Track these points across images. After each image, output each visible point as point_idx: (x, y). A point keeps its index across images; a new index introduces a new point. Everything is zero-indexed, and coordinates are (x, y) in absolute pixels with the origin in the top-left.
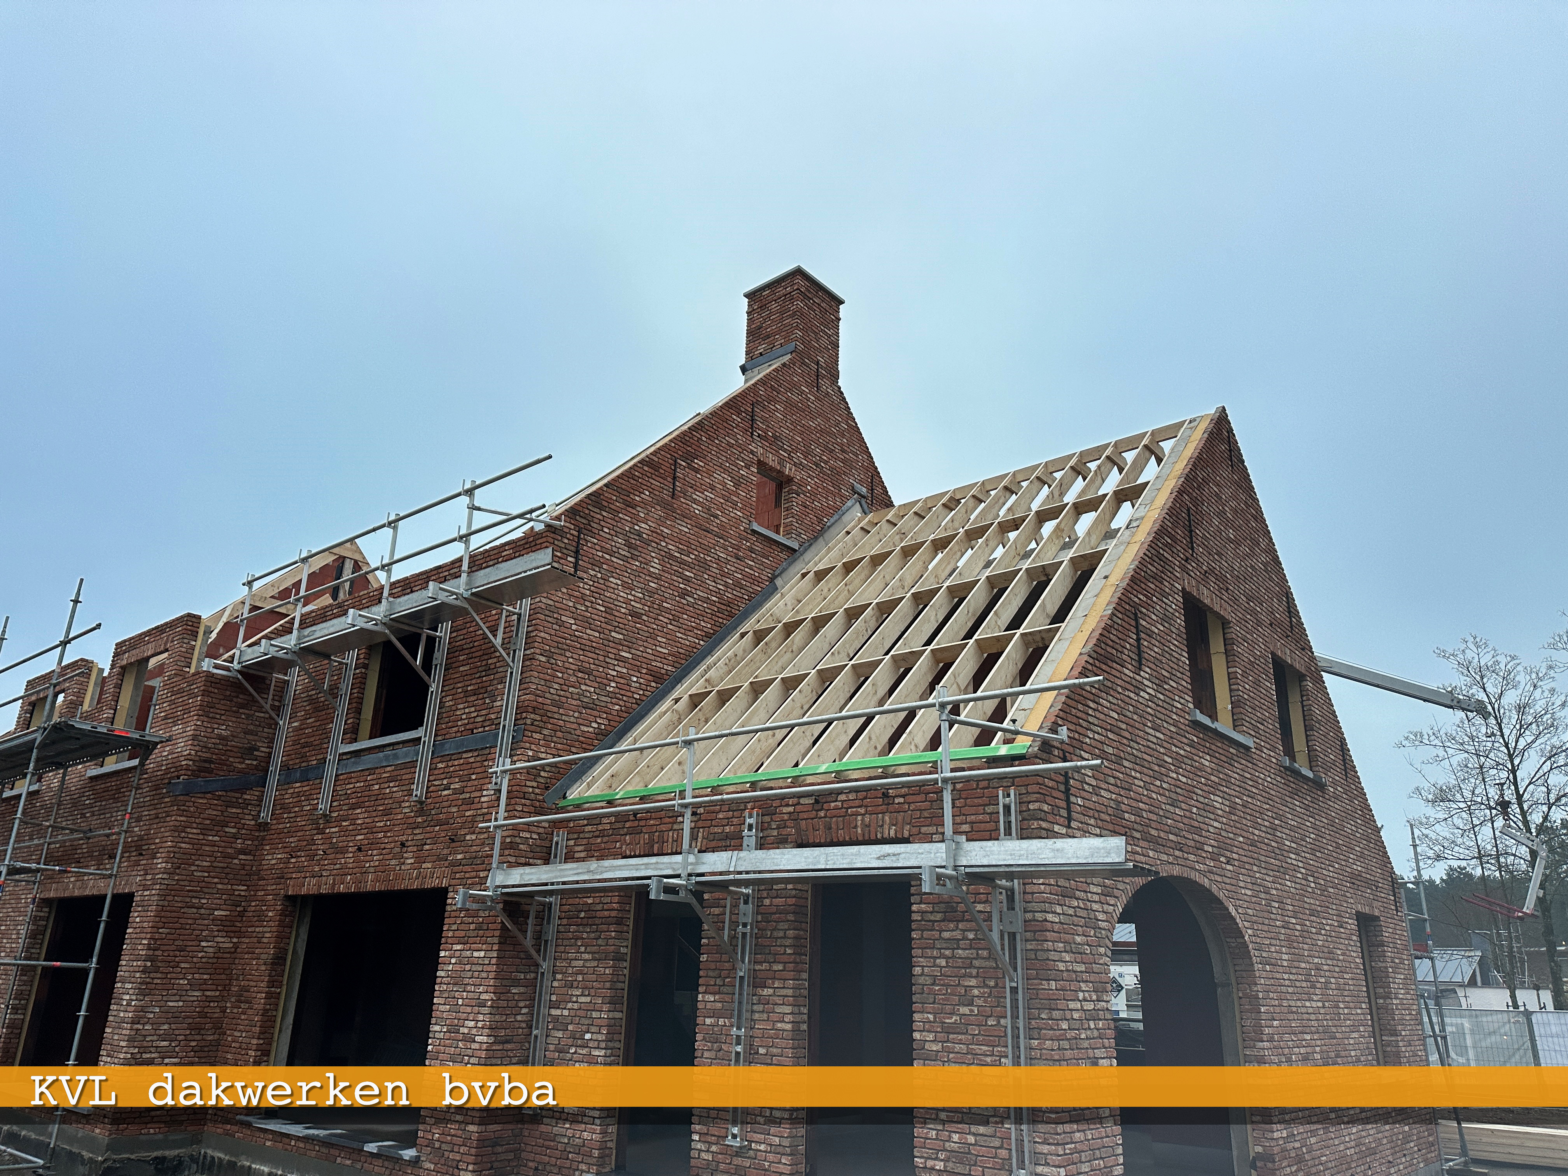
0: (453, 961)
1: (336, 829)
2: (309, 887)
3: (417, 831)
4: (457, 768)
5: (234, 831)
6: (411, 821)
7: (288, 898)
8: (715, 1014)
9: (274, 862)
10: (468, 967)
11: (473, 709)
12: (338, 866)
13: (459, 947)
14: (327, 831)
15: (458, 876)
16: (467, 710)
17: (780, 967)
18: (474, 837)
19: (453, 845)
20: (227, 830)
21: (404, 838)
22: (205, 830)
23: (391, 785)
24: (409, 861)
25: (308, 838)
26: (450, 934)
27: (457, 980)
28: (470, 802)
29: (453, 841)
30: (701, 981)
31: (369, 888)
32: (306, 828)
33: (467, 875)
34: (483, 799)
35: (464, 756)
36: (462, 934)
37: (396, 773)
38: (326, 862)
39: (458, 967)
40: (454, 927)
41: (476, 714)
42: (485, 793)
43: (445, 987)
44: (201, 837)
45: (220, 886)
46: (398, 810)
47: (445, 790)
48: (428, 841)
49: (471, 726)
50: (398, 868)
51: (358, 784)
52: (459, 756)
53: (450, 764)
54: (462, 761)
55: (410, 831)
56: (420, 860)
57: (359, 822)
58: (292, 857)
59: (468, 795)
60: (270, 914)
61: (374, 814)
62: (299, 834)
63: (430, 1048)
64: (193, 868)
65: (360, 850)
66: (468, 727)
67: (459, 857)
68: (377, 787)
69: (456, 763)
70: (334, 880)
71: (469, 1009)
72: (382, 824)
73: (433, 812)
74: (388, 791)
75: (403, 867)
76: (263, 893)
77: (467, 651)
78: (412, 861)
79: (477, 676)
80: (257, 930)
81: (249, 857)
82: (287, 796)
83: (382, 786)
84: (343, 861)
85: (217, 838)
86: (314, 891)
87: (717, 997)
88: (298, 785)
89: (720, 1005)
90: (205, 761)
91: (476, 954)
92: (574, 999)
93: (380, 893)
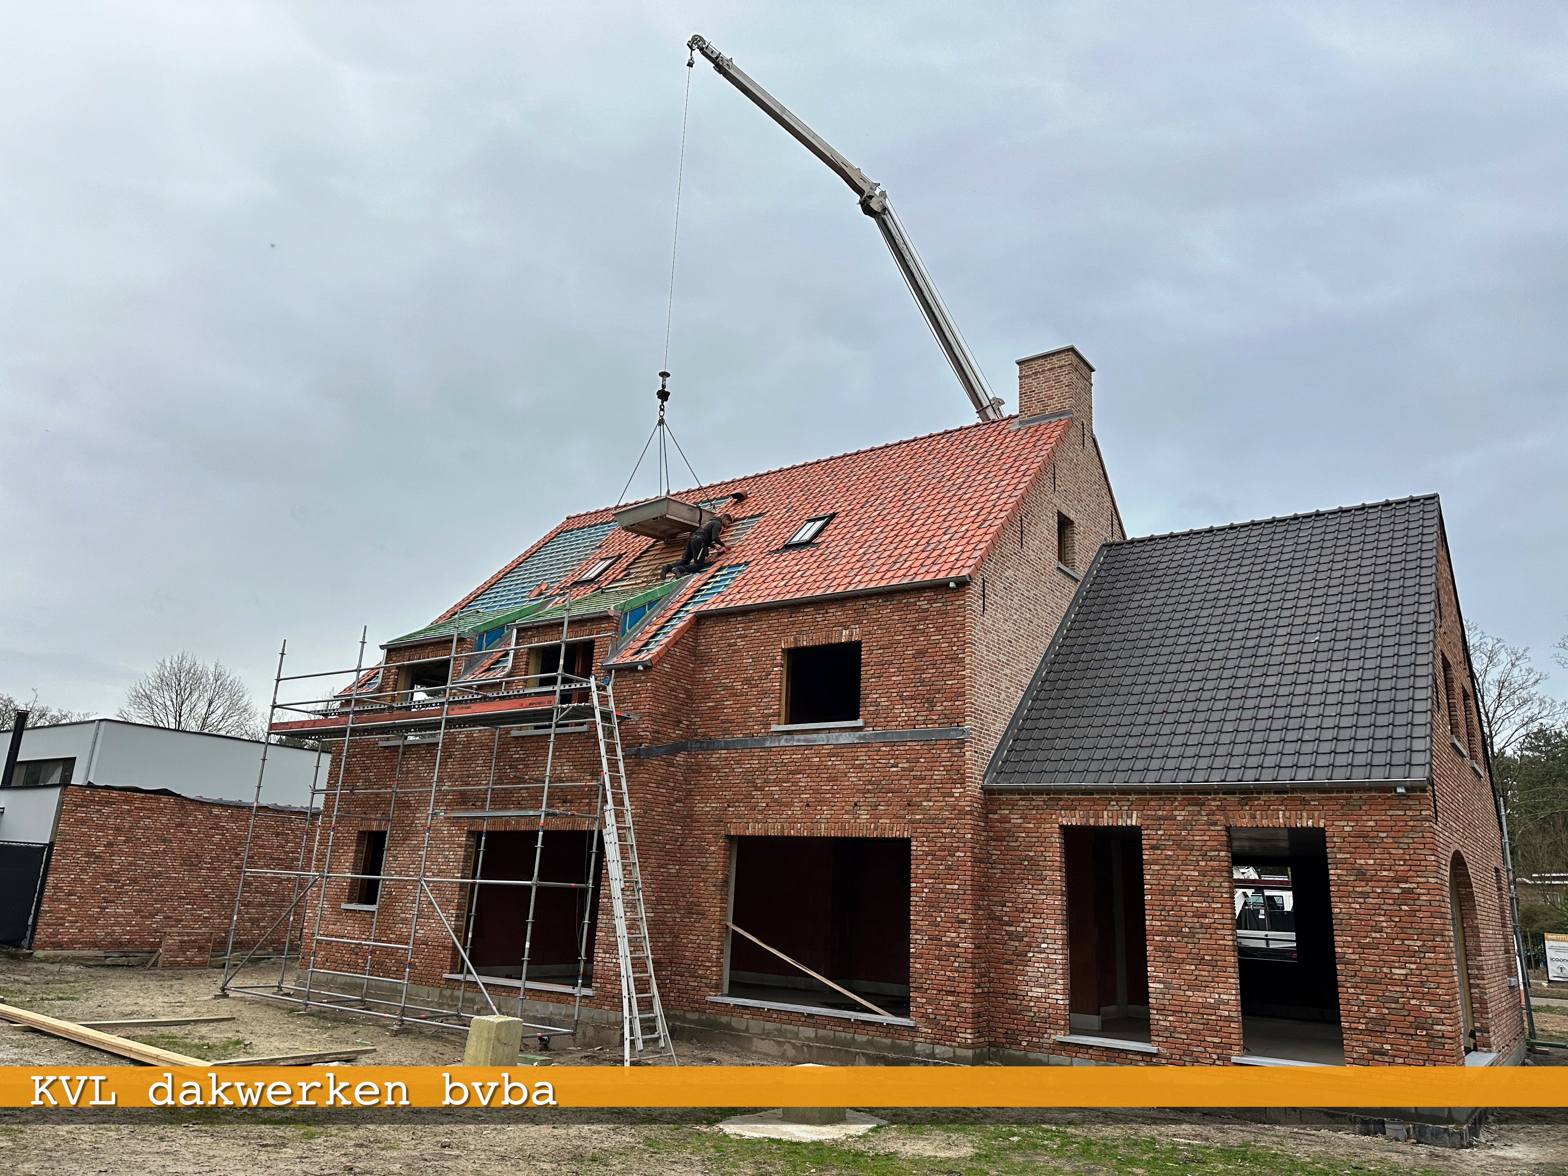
0: (926, 890)
1: (777, 788)
2: (754, 829)
3: (869, 795)
4: (903, 752)
5: (672, 784)
6: (860, 787)
7: (729, 837)
8: (1162, 933)
9: (707, 809)
10: (942, 895)
11: (912, 710)
12: (784, 816)
13: (930, 881)
14: (767, 789)
15: (919, 830)
16: (905, 710)
17: (1219, 905)
18: (931, 804)
19: (910, 808)
20: (670, 784)
21: (856, 799)
22: (658, 785)
23: (832, 759)
24: (865, 817)
25: (745, 793)
26: (920, 871)
27: (933, 904)
28: (922, 779)
29: (909, 805)
30: (1147, 912)
31: (823, 833)
32: (741, 785)
33: (929, 831)
34: (935, 777)
35: (909, 744)
36: (933, 872)
37: (835, 751)
38: (770, 812)
39: (930, 895)
40: (922, 867)
41: (916, 714)
42: (936, 773)
43: (921, 908)
44: (656, 790)
45: (668, 827)
46: (845, 779)
47: (892, 767)
48: (882, 804)
49: (913, 723)
50: (853, 821)
51: (795, 756)
52: (904, 743)
53: (895, 748)
54: (907, 748)
55: (861, 795)
56: (875, 817)
57: (803, 784)
58: (729, 806)
59: (919, 773)
60: (712, 848)
61: (819, 779)
62: (733, 789)
63: (912, 950)
64: (654, 813)
65: (808, 805)
66: (909, 723)
67: (918, 817)
68: (818, 759)
69: (902, 748)
70: (782, 827)
71: (949, 925)
72: (828, 788)
73: (883, 783)
74: (830, 763)
75: (858, 821)
76: (700, 832)
77: (897, 666)
78: (868, 817)
79: (913, 685)
80: (699, 860)
81: (681, 805)
82: (713, 759)
83: (823, 759)
84: (790, 813)
85: (664, 791)
86: (761, 833)
87: (1163, 923)
88: (723, 752)
89: (1166, 928)
90: (656, 732)
91: (948, 886)
92: (1027, 920)
93: (836, 839)
